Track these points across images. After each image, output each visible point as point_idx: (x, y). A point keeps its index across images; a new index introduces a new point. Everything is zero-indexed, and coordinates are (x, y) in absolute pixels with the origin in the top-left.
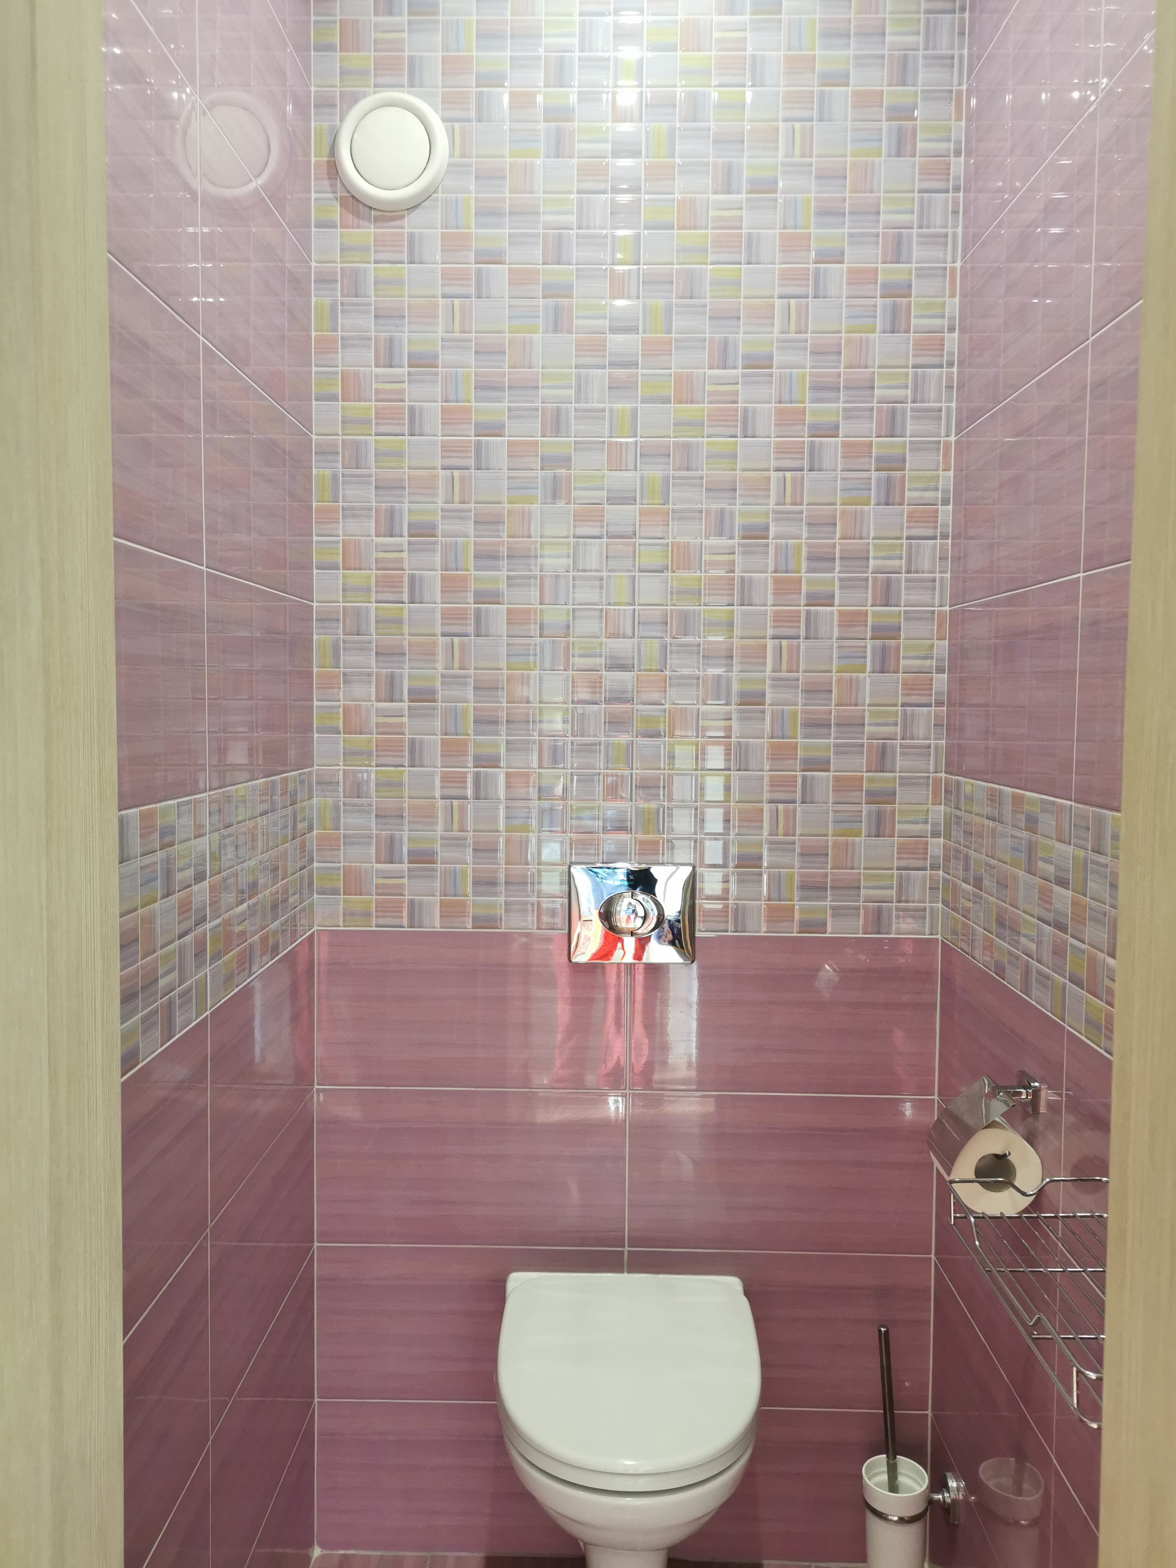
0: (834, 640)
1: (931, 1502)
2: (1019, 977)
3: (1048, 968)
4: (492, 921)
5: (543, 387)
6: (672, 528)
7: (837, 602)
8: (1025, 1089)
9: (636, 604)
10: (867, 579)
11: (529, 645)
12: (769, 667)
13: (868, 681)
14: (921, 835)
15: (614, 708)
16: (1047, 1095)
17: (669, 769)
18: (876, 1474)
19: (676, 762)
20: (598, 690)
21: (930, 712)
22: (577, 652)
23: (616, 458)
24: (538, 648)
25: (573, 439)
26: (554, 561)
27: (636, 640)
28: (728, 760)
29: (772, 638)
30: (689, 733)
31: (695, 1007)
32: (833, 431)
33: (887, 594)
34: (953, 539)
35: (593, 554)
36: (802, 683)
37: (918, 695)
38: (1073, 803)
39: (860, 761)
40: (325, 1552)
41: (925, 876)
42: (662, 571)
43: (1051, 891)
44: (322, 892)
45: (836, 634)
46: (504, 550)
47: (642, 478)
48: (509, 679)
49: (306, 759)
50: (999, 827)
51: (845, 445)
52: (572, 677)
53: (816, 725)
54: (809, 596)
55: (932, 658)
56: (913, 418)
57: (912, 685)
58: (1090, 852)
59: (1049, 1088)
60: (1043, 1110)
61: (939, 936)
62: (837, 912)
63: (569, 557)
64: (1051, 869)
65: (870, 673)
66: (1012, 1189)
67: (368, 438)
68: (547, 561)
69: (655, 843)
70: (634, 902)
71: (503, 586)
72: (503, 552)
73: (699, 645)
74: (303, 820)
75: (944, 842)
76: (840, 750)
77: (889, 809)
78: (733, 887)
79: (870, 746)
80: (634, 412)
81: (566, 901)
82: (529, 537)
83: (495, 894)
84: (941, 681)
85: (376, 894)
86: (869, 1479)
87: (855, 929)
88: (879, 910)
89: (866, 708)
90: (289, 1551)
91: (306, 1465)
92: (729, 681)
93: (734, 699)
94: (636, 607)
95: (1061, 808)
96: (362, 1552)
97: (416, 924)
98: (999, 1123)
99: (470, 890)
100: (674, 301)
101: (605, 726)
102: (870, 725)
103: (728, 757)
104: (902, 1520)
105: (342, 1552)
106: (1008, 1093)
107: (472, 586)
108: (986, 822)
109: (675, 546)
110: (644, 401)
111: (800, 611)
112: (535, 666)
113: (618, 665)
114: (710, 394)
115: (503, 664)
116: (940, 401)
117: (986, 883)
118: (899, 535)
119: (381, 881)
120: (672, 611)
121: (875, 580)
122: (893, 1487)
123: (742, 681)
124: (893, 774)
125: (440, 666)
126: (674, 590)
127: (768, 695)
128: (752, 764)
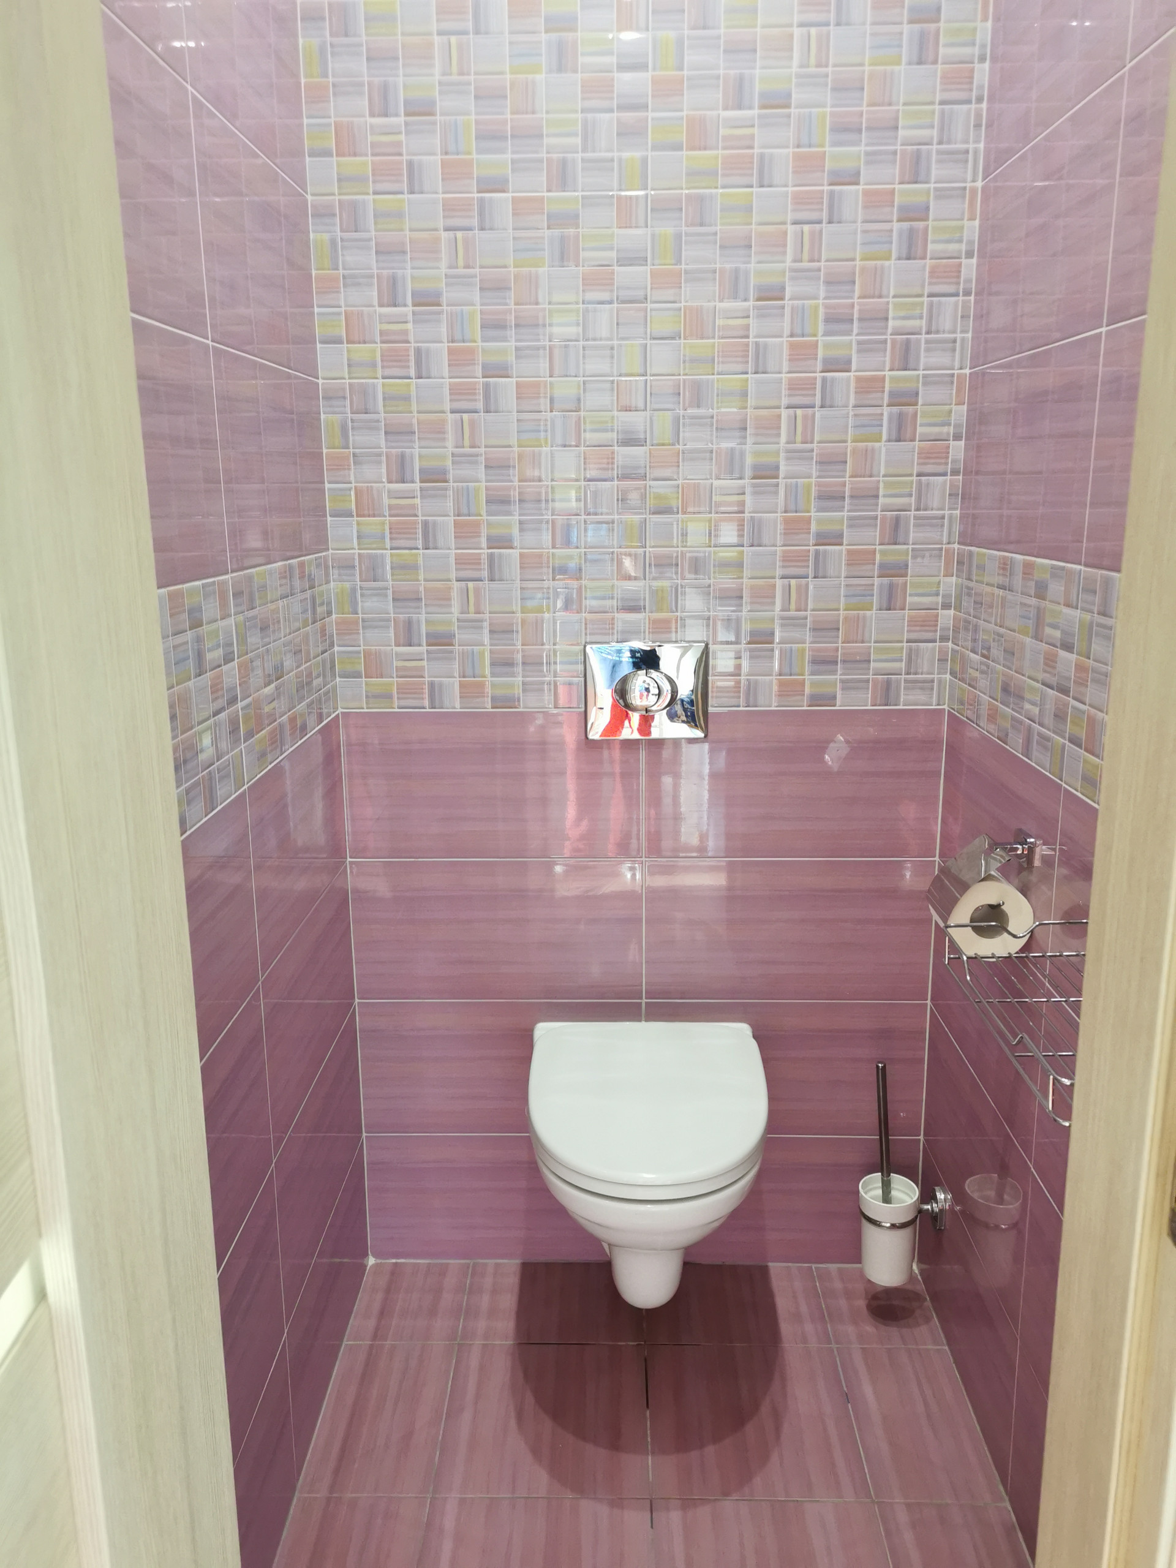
0: (850, 408)
1: (920, 1211)
2: (1021, 741)
3: (1049, 730)
4: (509, 701)
5: (547, 136)
6: (685, 291)
7: (854, 367)
8: (1021, 845)
9: (648, 373)
10: (885, 341)
11: (540, 420)
12: (783, 438)
13: (883, 450)
14: (933, 607)
15: (626, 484)
16: (1041, 850)
17: (682, 547)
18: (871, 1190)
19: (688, 540)
20: (610, 466)
21: (945, 481)
22: (588, 427)
23: (626, 212)
24: (549, 423)
25: (580, 194)
26: (562, 328)
27: (648, 413)
28: (741, 536)
29: (787, 408)
30: (702, 509)
31: (707, 778)
32: (853, 179)
33: (905, 358)
34: (976, 295)
35: (603, 321)
36: (817, 455)
37: (933, 464)
38: (1082, 568)
39: (873, 534)
40: (379, 1261)
41: (934, 649)
42: (673, 338)
43: (1056, 655)
44: (344, 675)
45: (852, 401)
46: (511, 319)
47: (653, 235)
48: (520, 456)
49: (321, 542)
50: (1009, 596)
51: (866, 193)
52: (584, 453)
53: (830, 497)
54: (825, 361)
55: (949, 425)
56: (939, 161)
57: (928, 453)
58: (1095, 615)
59: (1044, 844)
60: (1037, 863)
61: (946, 707)
62: (847, 685)
63: (578, 324)
64: (1057, 634)
65: (886, 442)
66: (1005, 935)
67: (366, 197)
68: (556, 330)
69: (667, 621)
70: (648, 680)
71: (511, 358)
72: (511, 320)
73: (712, 417)
74: (322, 604)
75: (954, 614)
76: (854, 523)
77: (900, 581)
78: (745, 664)
79: (884, 518)
80: (644, 161)
81: (583, 679)
82: (537, 303)
83: (513, 675)
84: (958, 449)
85: (397, 677)
86: (866, 1193)
87: (864, 701)
88: (888, 683)
89: (881, 479)
90: (345, 1260)
91: (359, 1190)
92: (742, 454)
93: (748, 472)
94: (648, 378)
95: (1070, 572)
96: (412, 1261)
97: (437, 705)
98: (993, 876)
99: (487, 671)
100: (686, 32)
101: (618, 504)
102: (884, 496)
103: (741, 533)
104: (893, 1226)
105: (394, 1261)
106: (1004, 849)
107: (480, 359)
108: (996, 591)
109: (687, 311)
110: (655, 148)
111: (815, 378)
112: (546, 442)
113: (629, 441)
114: (725, 138)
115: (514, 441)
116: (967, 142)
117: (995, 652)
118: (920, 292)
119: (401, 664)
120: (684, 380)
121: (894, 342)
122: (887, 1198)
123: (756, 454)
124: (905, 547)
125: (450, 443)
126: (687, 358)
127: (782, 468)
128: (766, 540)
